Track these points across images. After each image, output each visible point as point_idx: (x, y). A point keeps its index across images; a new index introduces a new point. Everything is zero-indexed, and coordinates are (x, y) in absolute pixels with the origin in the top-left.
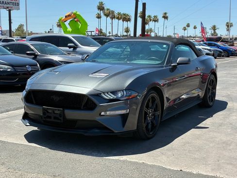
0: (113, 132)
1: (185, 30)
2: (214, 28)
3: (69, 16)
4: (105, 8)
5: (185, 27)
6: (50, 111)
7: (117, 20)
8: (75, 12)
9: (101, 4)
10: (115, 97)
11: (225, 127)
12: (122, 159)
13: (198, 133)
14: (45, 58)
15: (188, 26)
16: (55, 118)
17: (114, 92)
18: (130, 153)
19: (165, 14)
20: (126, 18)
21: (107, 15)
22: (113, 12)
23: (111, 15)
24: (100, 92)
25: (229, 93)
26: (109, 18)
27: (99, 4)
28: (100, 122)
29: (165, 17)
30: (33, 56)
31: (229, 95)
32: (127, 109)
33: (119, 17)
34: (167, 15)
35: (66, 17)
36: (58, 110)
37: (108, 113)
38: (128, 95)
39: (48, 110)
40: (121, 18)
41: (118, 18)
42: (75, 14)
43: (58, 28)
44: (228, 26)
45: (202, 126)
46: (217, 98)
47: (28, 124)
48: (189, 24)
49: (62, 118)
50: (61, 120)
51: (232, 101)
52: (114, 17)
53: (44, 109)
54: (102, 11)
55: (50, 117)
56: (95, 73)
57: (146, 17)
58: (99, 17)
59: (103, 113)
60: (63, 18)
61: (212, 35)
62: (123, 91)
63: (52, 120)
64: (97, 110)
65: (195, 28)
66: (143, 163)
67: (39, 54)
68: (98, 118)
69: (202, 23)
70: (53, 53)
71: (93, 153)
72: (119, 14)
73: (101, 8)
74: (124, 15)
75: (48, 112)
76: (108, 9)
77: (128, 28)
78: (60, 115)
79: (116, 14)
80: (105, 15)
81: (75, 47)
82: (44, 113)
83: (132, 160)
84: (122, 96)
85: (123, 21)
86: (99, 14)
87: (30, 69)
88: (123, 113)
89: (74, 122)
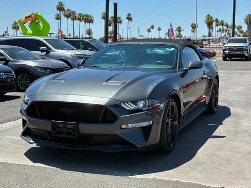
0: (136, 147)
1: (149, 32)
2: (179, 29)
3: (29, 17)
4: (66, 9)
5: (149, 29)
6: (60, 125)
7: (79, 21)
8: (35, 13)
9: (61, 4)
10: (136, 107)
11: (242, 135)
12: (150, 177)
13: (218, 143)
14: (19, 63)
15: (152, 27)
16: (67, 133)
17: (135, 102)
18: (156, 170)
19: (129, 15)
20: (88, 20)
21: (67, 16)
22: (74, 13)
23: (72, 16)
24: (119, 102)
25: (225, 98)
26: (69, 19)
27: (58, 4)
28: (121, 136)
29: (129, 18)
30: (4, 62)
31: (226, 100)
32: (149, 120)
33: (80, 18)
34: (131, 16)
35: (26, 18)
36: (72, 124)
37: (130, 126)
38: (150, 104)
39: (58, 125)
40: (83, 19)
41: (80, 20)
42: (36, 15)
43: (14, 30)
44: (193, 27)
45: (218, 135)
46: (220, 104)
47: (32, 141)
48: (153, 25)
49: (76, 134)
50: (75, 135)
51: (233, 106)
52: (76, 19)
53: (53, 124)
54: (61, 12)
55: (61, 133)
56: (108, 80)
57: (109, 18)
58: (58, 18)
59: (124, 126)
60: (22, 20)
61: (178, 37)
62: (144, 100)
63: (64, 135)
64: (117, 122)
65: (159, 29)
66: (177, 181)
67: (11, 59)
68: (118, 132)
69: (171, 25)
70: (25, 58)
71: (114, 172)
72: (80, 15)
73: (60, 8)
74: (86, 16)
75: (58, 127)
76: (68, 10)
77: (90, 29)
78: (74, 130)
79: (77, 15)
80: (66, 16)
81: (48, 51)
82: (53, 128)
83: (163, 179)
84: (144, 106)
85: (85, 22)
86: (58, 15)
87: (4, 77)
88: (146, 125)
89: (90, 137)
